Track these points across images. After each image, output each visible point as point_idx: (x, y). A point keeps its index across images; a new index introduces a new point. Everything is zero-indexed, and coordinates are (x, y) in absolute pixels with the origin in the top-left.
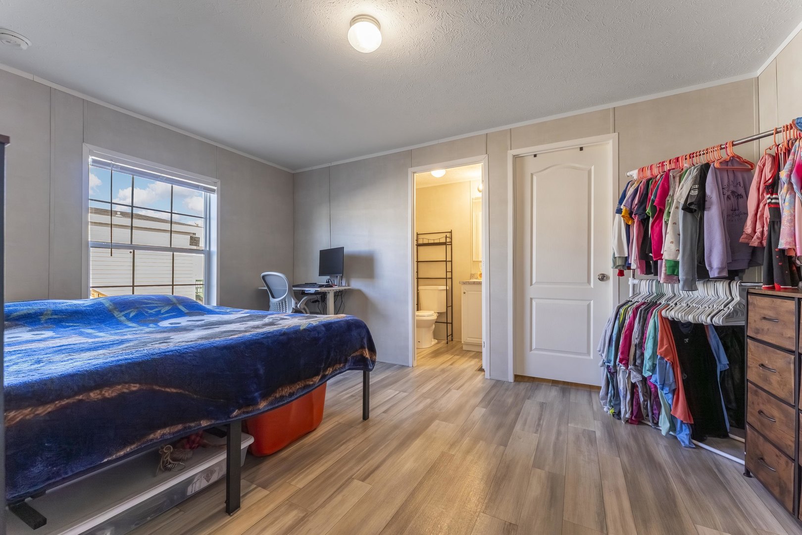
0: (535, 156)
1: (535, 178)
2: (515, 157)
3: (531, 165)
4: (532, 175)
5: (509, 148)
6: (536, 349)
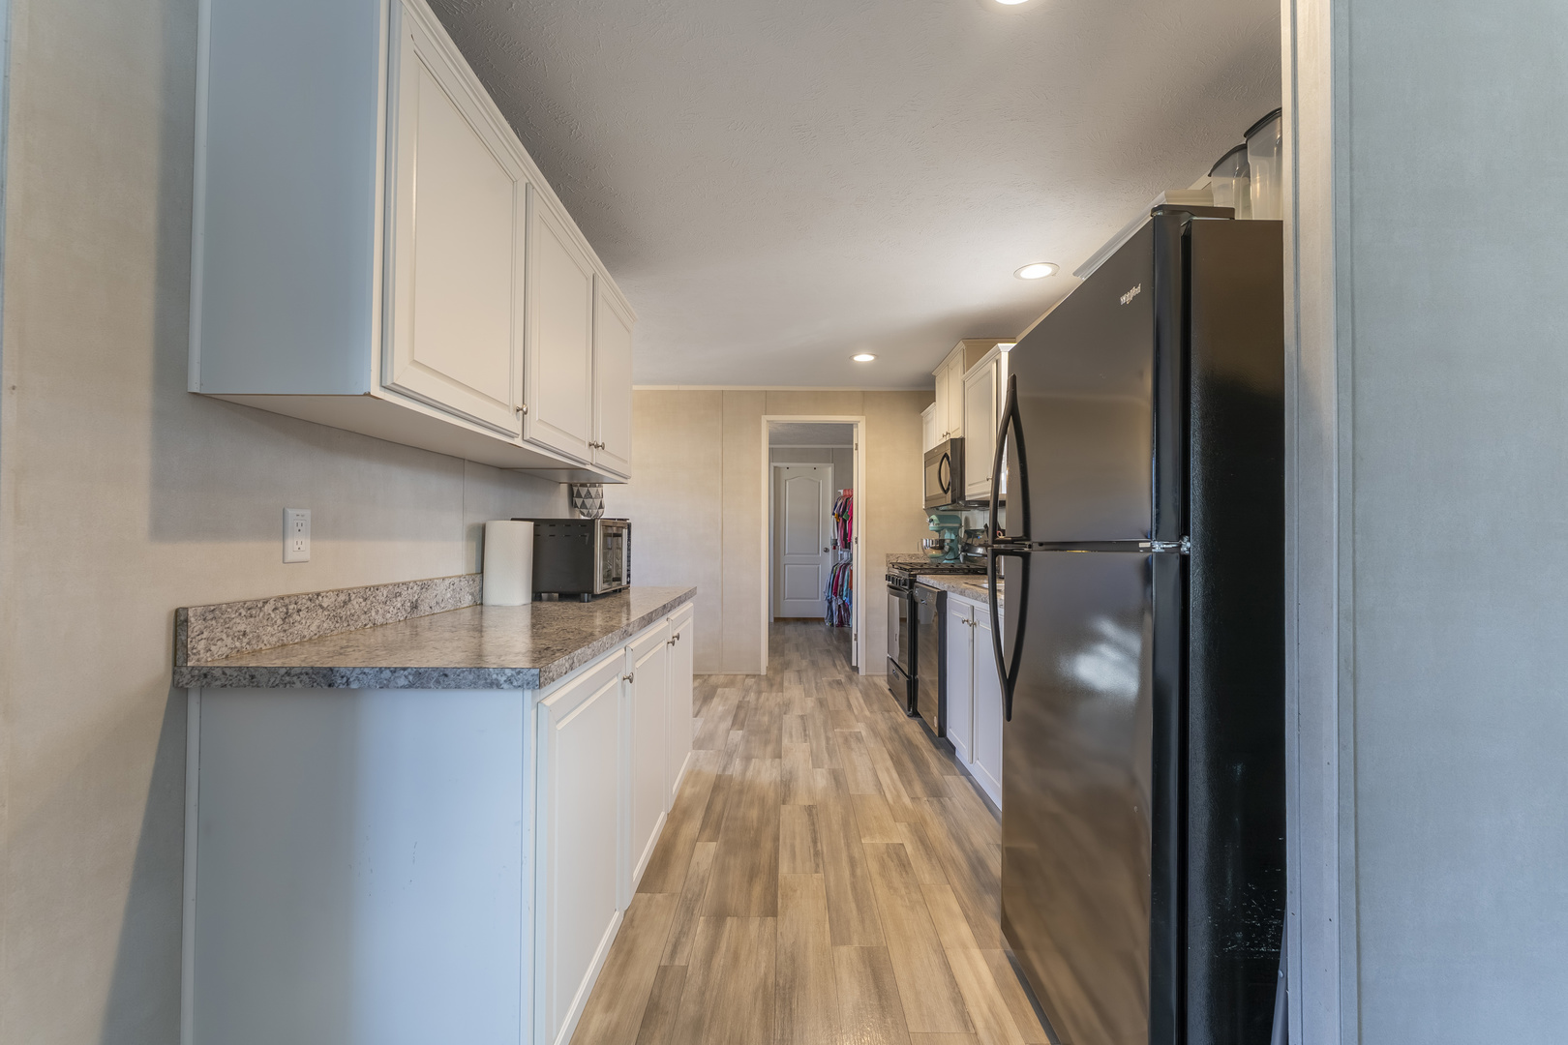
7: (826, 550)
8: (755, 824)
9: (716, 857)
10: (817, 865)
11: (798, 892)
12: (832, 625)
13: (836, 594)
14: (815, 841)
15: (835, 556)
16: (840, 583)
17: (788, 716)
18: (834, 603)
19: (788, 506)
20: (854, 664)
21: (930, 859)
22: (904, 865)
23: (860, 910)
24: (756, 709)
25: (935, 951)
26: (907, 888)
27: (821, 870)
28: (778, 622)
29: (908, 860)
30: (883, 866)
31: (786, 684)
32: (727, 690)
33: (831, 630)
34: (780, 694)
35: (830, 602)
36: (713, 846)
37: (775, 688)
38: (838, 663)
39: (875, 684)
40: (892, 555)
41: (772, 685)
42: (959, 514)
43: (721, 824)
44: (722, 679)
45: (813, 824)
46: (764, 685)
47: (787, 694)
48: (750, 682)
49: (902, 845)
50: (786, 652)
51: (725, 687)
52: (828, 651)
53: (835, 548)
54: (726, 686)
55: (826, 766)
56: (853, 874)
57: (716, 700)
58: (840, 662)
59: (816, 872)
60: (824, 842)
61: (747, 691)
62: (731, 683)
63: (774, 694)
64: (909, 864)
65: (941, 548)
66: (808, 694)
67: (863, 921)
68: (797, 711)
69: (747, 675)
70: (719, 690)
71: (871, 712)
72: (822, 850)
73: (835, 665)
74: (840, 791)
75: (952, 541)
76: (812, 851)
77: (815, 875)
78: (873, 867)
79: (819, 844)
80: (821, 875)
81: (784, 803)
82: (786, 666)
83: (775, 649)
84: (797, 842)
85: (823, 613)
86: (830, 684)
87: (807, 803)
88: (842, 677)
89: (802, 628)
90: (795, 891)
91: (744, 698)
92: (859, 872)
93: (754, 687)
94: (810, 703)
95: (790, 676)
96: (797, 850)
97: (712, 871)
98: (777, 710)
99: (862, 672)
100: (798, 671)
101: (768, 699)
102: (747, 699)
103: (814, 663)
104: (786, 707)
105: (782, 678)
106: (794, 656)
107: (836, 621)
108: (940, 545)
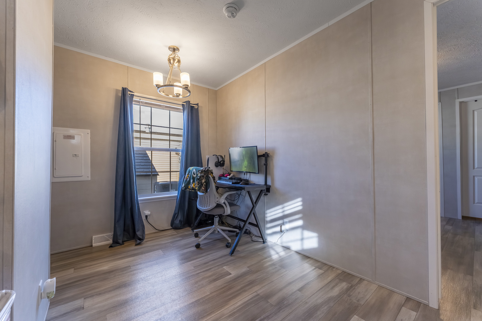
0: (476, 101)
1: (476, 113)
2: (461, 103)
3: (472, 106)
4: (474, 111)
5: (457, 97)
6: (478, 203)
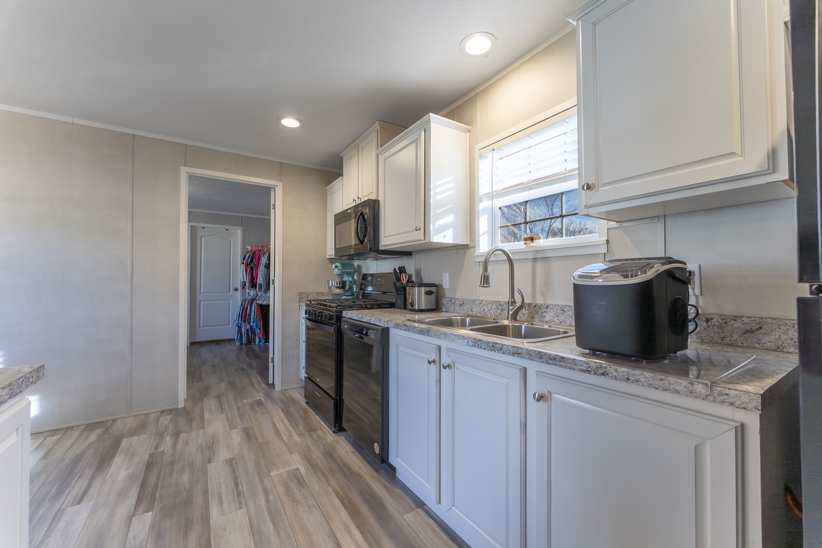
0: (203, 228)
4: (201, 237)
6: (203, 326)
7: (236, 289)
8: (187, 486)
9: (153, 525)
10: (240, 503)
11: (228, 529)
12: (242, 344)
13: (244, 321)
14: (237, 485)
15: (243, 294)
16: (248, 313)
17: (213, 465)
18: (243, 328)
19: (203, 257)
20: (271, 381)
21: (316, 474)
22: (301, 482)
23: (275, 526)
24: (173, 463)
25: (329, 537)
26: (305, 498)
27: (244, 506)
28: (194, 345)
29: (303, 478)
30: (287, 487)
31: (207, 415)
32: (135, 438)
33: (240, 349)
34: (202, 431)
35: (240, 328)
36: (149, 515)
37: (195, 423)
38: (254, 381)
39: (292, 399)
40: (303, 293)
41: (191, 421)
42: (352, 262)
43: (156, 494)
44: (130, 423)
45: (234, 472)
46: (182, 421)
47: (209, 430)
48: (166, 420)
49: (298, 469)
50: (204, 376)
51: (133, 435)
52: (243, 369)
53: (243, 288)
54: (134, 432)
55: (239, 427)
56: (268, 501)
57: (118, 460)
58: (256, 379)
59: (240, 508)
60: (244, 483)
61: (161, 436)
62: (140, 428)
63: (194, 434)
64: (304, 481)
65: (343, 287)
66: (232, 425)
67: (278, 535)
68: (223, 455)
69: (162, 412)
70: (125, 442)
71: (300, 436)
72: (243, 491)
73: (252, 383)
74: (251, 442)
75: (351, 282)
76: (235, 493)
77: (240, 511)
78: (281, 490)
79: (240, 486)
80: (244, 510)
81: (210, 462)
82: (205, 391)
83: (193, 374)
84: (223, 490)
85: (233, 334)
86: (252, 406)
87: (228, 457)
88: (260, 396)
89: (216, 348)
90: (225, 530)
91: (156, 448)
92: (271, 498)
93: (171, 428)
94: (236, 437)
95: (210, 403)
96: (224, 496)
97: (150, 538)
98: (199, 458)
99: (278, 388)
100: (218, 397)
101: (187, 443)
102: (160, 449)
103: (232, 385)
104: (210, 448)
105: (202, 409)
106: (211, 379)
107: (244, 340)
108: (343, 285)
